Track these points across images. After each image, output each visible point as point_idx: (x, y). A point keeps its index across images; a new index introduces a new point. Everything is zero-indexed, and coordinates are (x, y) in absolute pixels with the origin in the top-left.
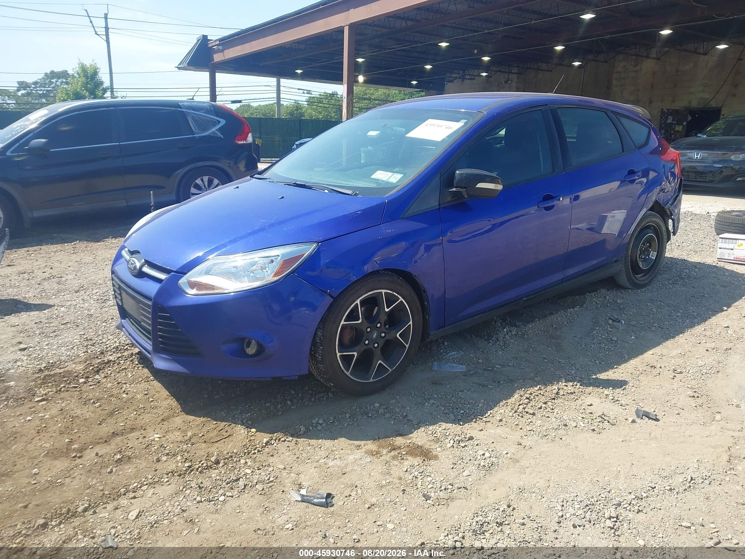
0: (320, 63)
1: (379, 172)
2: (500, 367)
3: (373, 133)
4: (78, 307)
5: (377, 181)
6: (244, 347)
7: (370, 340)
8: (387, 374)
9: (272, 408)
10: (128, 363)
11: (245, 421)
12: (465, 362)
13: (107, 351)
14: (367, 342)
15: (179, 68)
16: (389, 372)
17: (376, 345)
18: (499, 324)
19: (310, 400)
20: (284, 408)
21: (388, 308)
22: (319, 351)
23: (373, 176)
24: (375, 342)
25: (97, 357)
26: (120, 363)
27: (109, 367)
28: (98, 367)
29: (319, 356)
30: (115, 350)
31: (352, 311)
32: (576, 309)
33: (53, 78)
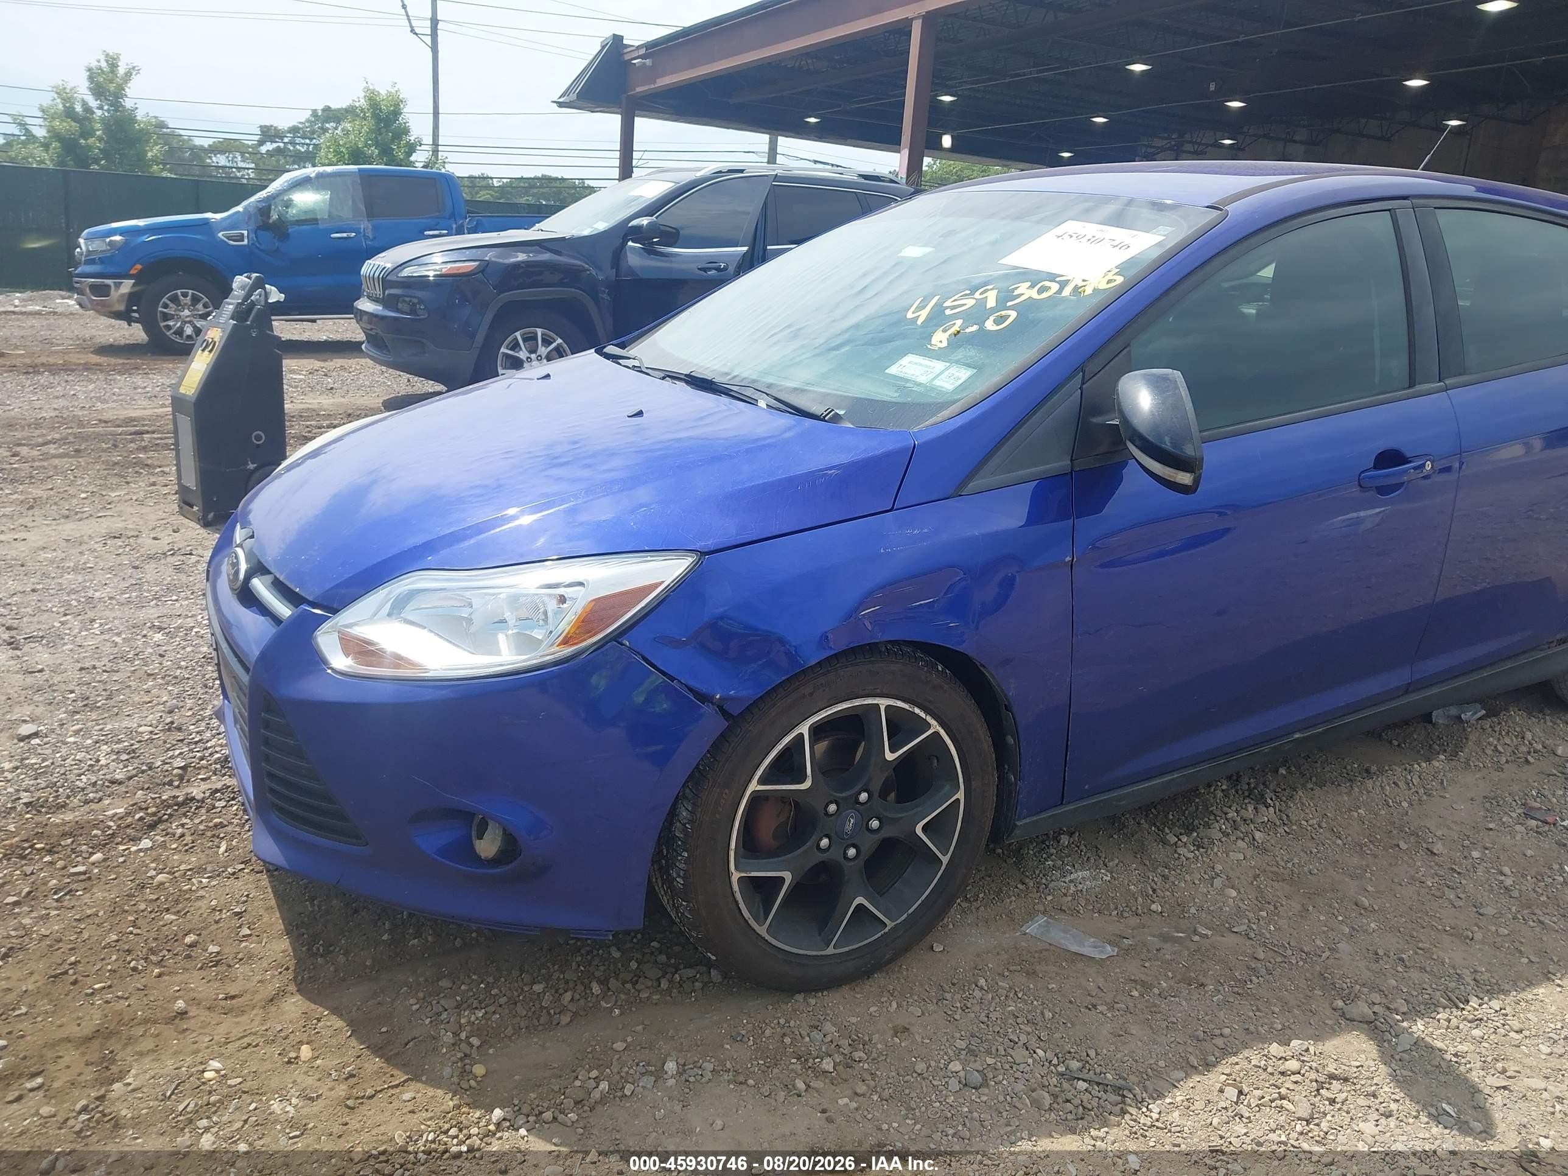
0: (858, 102)
1: (911, 358)
2: (1210, 933)
3: (913, 252)
4: (193, 633)
5: (900, 383)
6: (471, 836)
7: (833, 835)
8: (879, 935)
9: (548, 998)
10: (235, 808)
11: (463, 1035)
12: (1112, 906)
13: (199, 768)
14: (825, 842)
15: (561, 105)
16: (887, 930)
17: (852, 852)
18: (1219, 794)
19: (655, 984)
20: (582, 1002)
21: (893, 750)
22: (680, 861)
23: (893, 370)
24: (849, 842)
25: (170, 783)
26: (214, 807)
27: (185, 815)
28: (154, 814)
29: (679, 876)
30: (218, 766)
31: (786, 750)
32: (1436, 763)
33: (328, 120)
